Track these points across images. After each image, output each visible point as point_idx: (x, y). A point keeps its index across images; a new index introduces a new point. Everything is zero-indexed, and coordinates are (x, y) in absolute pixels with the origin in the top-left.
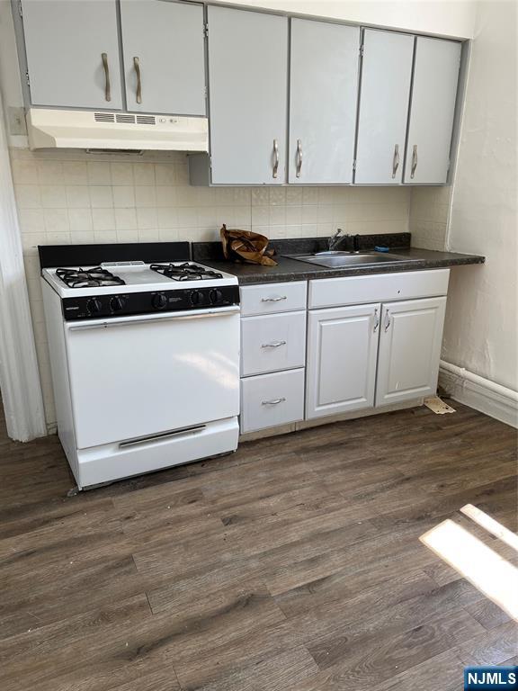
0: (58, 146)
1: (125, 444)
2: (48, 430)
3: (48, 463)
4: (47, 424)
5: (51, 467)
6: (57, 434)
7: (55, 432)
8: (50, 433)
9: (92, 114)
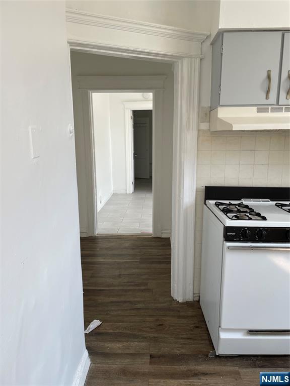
0: (234, 129)
1: (251, 332)
2: (194, 297)
3: (195, 324)
4: (194, 294)
5: (197, 327)
6: (199, 301)
7: (197, 300)
8: (195, 300)
9: (255, 108)
